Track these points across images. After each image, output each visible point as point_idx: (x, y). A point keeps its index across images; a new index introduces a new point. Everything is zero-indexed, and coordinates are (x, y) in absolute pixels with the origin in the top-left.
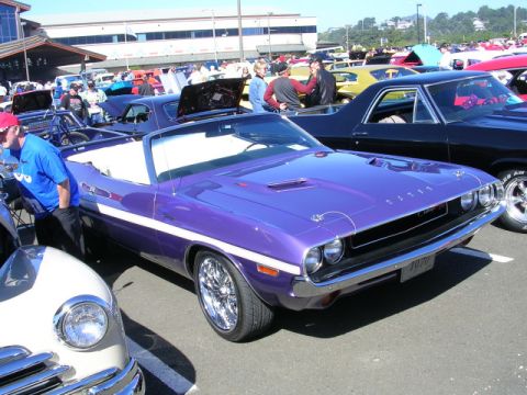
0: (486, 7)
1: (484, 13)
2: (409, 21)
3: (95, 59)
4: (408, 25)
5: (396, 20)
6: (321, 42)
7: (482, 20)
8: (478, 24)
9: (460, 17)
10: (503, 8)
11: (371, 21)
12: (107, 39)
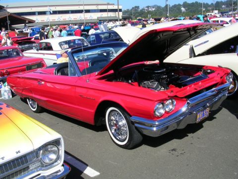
0: (186, 2)
1: (185, 5)
2: (154, 8)
3: (31, 22)
4: (154, 9)
5: (148, 7)
6: (124, 16)
7: (184, 7)
8: (183, 9)
9: (175, 6)
10: (193, 3)
11: (138, 7)
12: (33, 14)
